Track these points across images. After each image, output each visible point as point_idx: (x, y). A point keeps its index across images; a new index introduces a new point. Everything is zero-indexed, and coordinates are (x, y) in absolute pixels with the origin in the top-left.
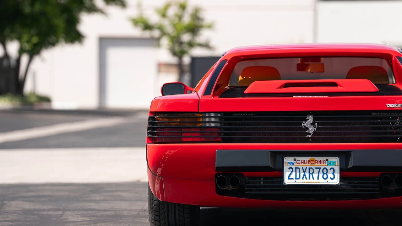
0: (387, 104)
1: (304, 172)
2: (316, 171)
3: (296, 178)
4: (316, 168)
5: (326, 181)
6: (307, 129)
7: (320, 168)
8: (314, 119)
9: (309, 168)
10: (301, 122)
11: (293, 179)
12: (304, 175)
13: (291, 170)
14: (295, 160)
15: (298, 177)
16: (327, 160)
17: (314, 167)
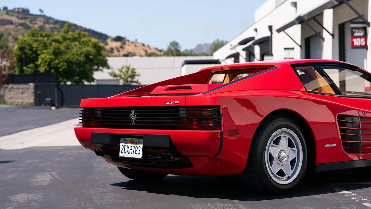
0: (166, 102)
1: (128, 148)
2: (133, 148)
3: (124, 153)
4: (133, 146)
5: (136, 155)
6: (131, 119)
7: (134, 146)
8: (135, 112)
9: (130, 146)
10: (129, 114)
11: (123, 153)
12: (128, 151)
13: (123, 146)
14: (125, 140)
15: (125, 152)
16: (138, 141)
17: (132, 145)
